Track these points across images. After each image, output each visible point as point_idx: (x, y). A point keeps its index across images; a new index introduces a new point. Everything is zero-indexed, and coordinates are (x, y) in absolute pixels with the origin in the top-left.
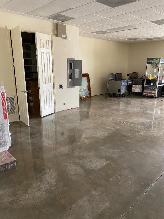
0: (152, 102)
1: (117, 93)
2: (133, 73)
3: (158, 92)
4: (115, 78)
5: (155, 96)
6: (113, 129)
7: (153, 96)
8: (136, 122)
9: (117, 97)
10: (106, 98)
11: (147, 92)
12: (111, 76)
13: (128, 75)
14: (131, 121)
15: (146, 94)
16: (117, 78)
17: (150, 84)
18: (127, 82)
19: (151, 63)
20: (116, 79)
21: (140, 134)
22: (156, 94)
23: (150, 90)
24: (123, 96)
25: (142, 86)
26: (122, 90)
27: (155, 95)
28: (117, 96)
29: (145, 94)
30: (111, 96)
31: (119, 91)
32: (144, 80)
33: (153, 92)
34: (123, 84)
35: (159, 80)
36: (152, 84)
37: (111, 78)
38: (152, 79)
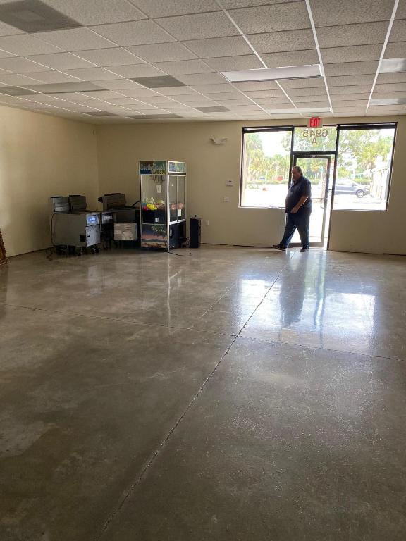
0: (160, 261)
1: (79, 245)
2: (113, 194)
3: (170, 237)
4: (66, 208)
5: (165, 247)
6: (67, 338)
7: (162, 247)
8: (124, 312)
9: (80, 255)
10: (51, 260)
11: (147, 239)
12: (58, 203)
13: (100, 200)
14: (114, 310)
15: (148, 243)
16: (74, 206)
17: (153, 221)
18: (100, 217)
19: (148, 172)
20: (70, 211)
21: (132, 338)
22: (166, 242)
23: (155, 234)
24: (94, 250)
25: (136, 224)
26: (89, 236)
27: (166, 245)
28: (80, 251)
29: (144, 242)
30: (64, 253)
31: (83, 238)
32: (138, 212)
33: (160, 238)
34: (89, 221)
35: (171, 211)
36: (157, 220)
37: (58, 209)
38: (156, 209)
